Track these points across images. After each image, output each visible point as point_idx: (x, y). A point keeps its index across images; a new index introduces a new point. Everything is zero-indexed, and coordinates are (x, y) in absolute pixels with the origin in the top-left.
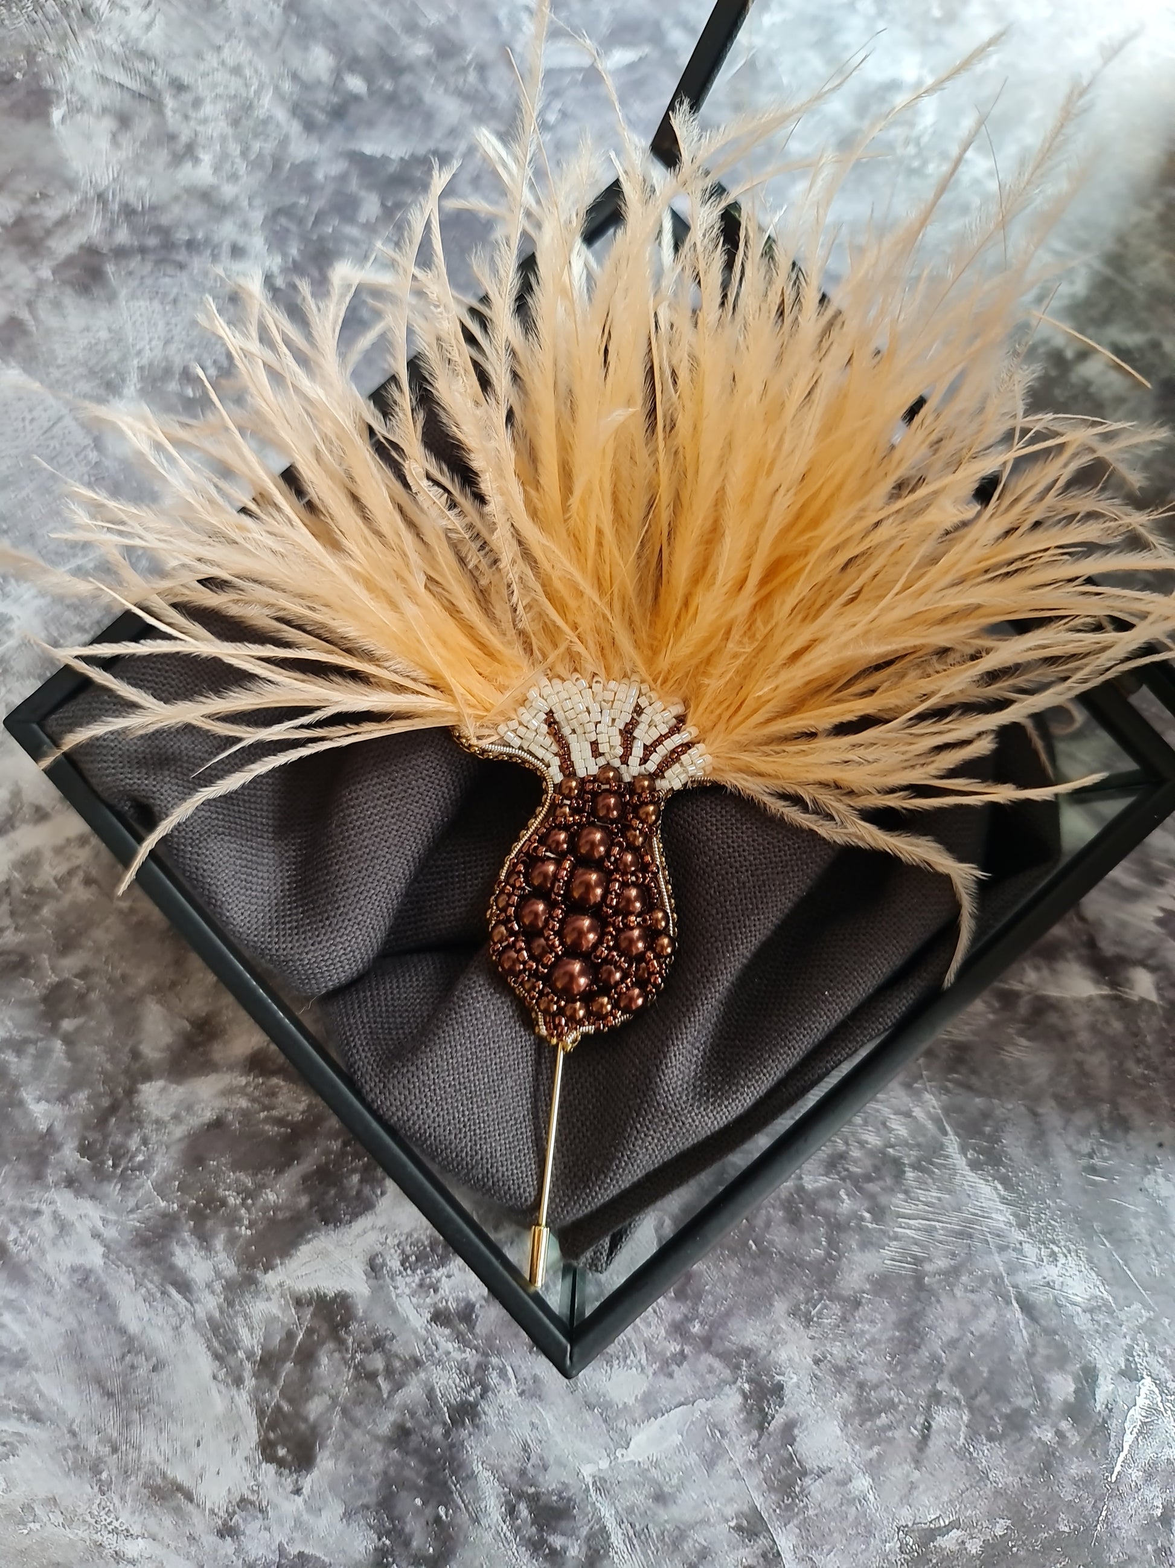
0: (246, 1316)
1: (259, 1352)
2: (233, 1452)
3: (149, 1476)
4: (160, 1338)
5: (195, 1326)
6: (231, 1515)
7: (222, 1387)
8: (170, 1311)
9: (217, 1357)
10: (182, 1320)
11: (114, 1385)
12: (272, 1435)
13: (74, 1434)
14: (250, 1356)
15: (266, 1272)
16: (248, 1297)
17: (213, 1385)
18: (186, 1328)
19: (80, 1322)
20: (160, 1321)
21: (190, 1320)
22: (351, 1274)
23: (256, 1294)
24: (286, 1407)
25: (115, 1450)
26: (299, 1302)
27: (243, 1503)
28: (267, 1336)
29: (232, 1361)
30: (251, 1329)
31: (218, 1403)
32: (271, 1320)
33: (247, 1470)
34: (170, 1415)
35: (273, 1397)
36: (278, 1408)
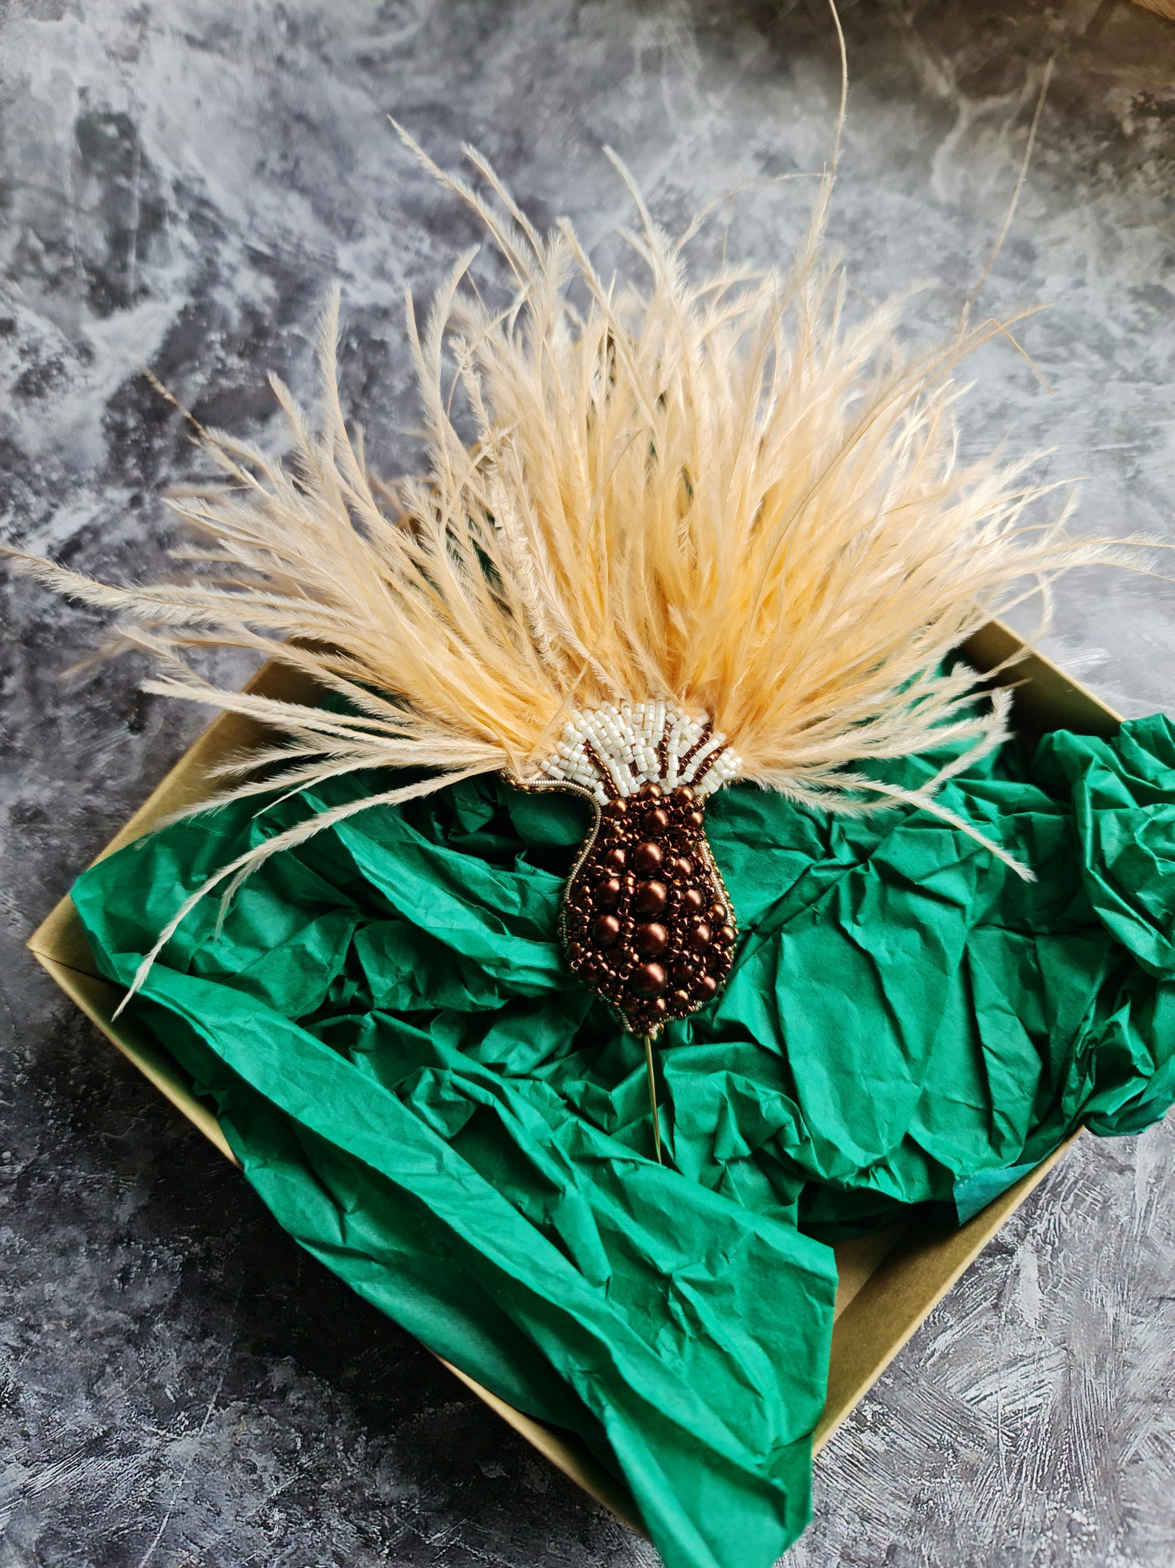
0: (190, 255)
1: (168, 226)
2: (160, 109)
3: (237, 46)
4: (265, 197)
5: (234, 225)
6: (142, 37)
7: (191, 173)
8: (264, 230)
9: (204, 202)
10: (251, 226)
11: (298, 131)
12: (127, 144)
13: (326, 60)
14: (174, 219)
15: (186, 307)
16: (195, 275)
17: (202, 171)
18: (243, 219)
19: (345, 184)
20: (271, 216)
21: (243, 228)
22: (107, 339)
23: (188, 281)
24: (122, 181)
25: (280, 61)
26: (144, 291)
27: (132, 56)
28: (163, 246)
29: (190, 205)
30: (182, 246)
31: (190, 156)
32: (166, 261)
33: (140, 95)
34: (234, 123)
35: (138, 186)
36: (129, 176)
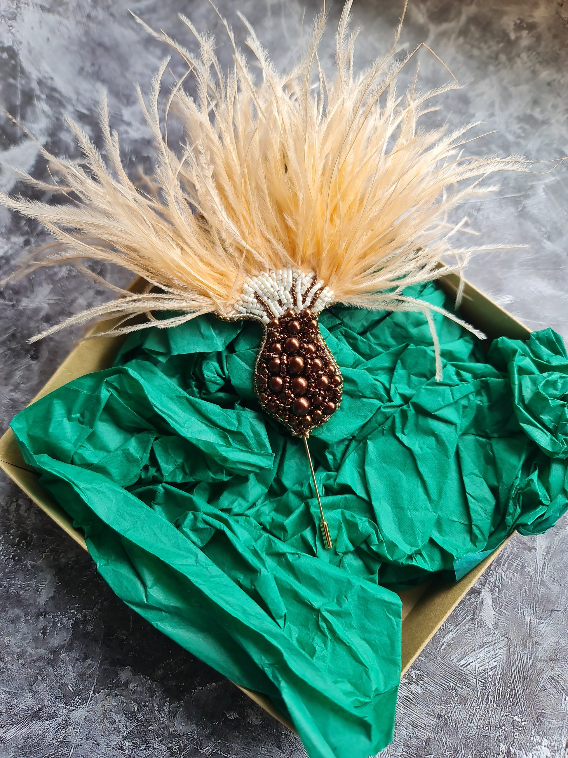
0: (48, 116)
1: (36, 102)
2: (29, 43)
3: (67, 10)
4: (85, 85)
5: (69, 100)
6: (18, 7)
7: (47, 75)
8: (85, 102)
9: (54, 90)
10: (78, 100)
11: (99, 51)
12: (13, 62)
13: (112, 15)
14: (39, 98)
15: (47, 142)
16: (50, 126)
17: (52, 74)
18: (74, 97)
19: (125, 77)
20: (88, 95)
21: (74, 102)
22: (7, 161)
23: (47, 129)
24: (12, 81)
25: (89, 16)
26: (25, 136)
27: (14, 17)
28: (34, 112)
29: (47, 91)
30: (43, 112)
31: (45, 66)
32: (36, 120)
33: (19, 37)
34: (67, 49)
35: (19, 83)
36: (15, 78)
